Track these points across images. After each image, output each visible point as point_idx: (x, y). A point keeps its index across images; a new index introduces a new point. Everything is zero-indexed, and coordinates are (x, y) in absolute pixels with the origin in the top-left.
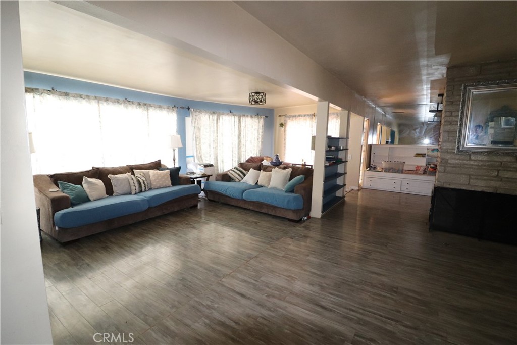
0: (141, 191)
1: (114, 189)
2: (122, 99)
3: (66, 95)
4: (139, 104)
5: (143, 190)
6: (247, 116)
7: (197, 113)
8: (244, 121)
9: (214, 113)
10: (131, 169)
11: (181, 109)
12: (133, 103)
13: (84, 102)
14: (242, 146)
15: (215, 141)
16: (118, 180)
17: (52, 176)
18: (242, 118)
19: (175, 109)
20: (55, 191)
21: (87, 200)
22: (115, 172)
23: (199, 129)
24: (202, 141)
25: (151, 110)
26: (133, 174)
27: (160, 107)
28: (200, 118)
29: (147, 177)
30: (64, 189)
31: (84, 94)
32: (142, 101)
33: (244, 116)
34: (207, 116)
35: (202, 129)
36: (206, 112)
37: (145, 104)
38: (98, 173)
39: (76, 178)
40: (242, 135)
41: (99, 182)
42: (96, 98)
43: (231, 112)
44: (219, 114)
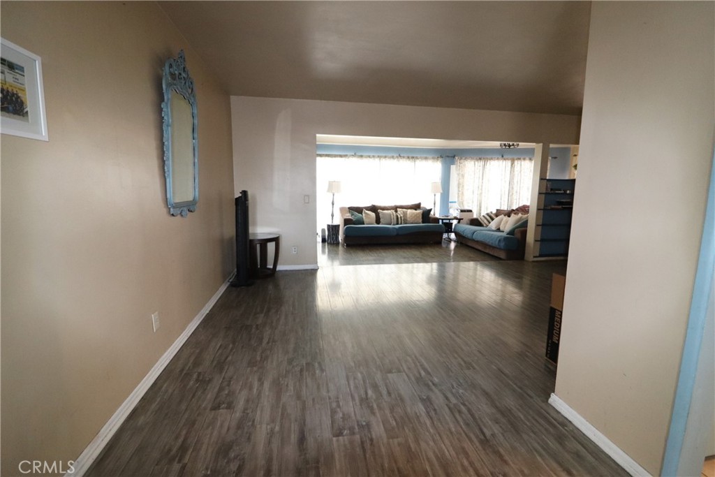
0: (398, 224)
1: (381, 220)
2: (395, 155)
3: (361, 156)
4: (408, 158)
5: (400, 222)
6: (524, 159)
7: (462, 161)
8: (519, 165)
9: (480, 159)
10: (396, 208)
11: (447, 158)
12: (404, 157)
13: (371, 160)
14: (514, 192)
15: (480, 187)
16: (384, 214)
17: (349, 208)
18: (516, 162)
19: (440, 159)
20: (348, 216)
21: (364, 224)
22: (384, 209)
23: (463, 176)
24: (465, 187)
25: (418, 162)
26: (396, 211)
27: (426, 158)
28: (465, 165)
29: (405, 214)
30: (352, 215)
31: (371, 154)
32: (410, 155)
33: (519, 159)
34: (472, 162)
35: (466, 176)
36: (472, 159)
37: (413, 158)
38: (374, 209)
39: (359, 210)
40: (515, 180)
41: (373, 215)
42: (378, 156)
43: (503, 157)
44: (486, 159)
